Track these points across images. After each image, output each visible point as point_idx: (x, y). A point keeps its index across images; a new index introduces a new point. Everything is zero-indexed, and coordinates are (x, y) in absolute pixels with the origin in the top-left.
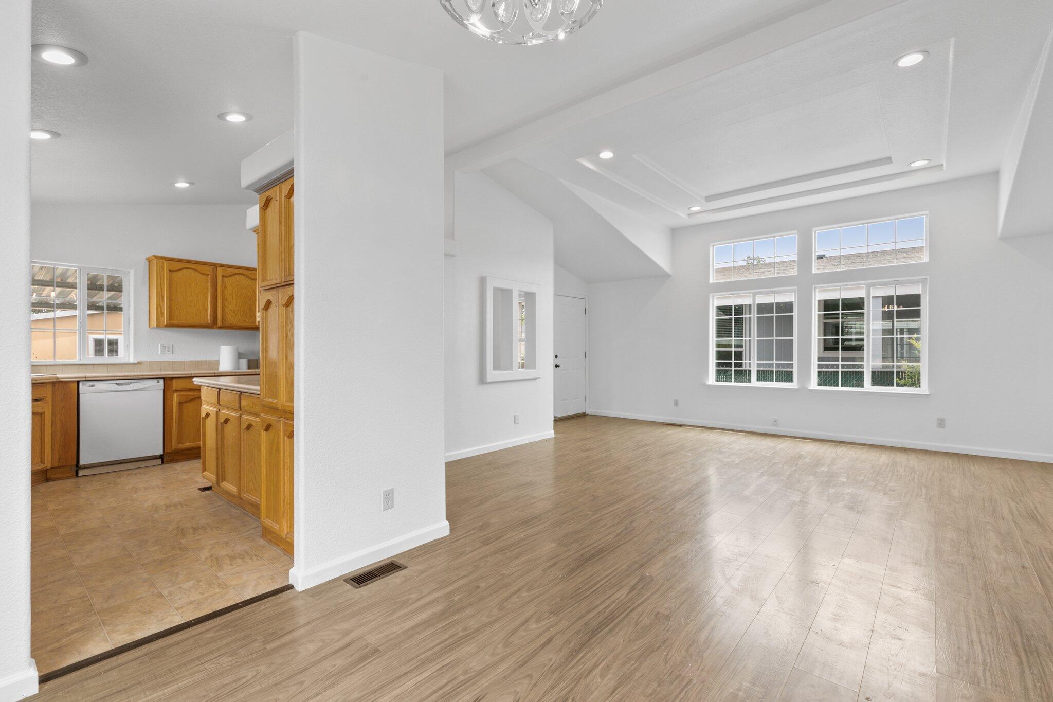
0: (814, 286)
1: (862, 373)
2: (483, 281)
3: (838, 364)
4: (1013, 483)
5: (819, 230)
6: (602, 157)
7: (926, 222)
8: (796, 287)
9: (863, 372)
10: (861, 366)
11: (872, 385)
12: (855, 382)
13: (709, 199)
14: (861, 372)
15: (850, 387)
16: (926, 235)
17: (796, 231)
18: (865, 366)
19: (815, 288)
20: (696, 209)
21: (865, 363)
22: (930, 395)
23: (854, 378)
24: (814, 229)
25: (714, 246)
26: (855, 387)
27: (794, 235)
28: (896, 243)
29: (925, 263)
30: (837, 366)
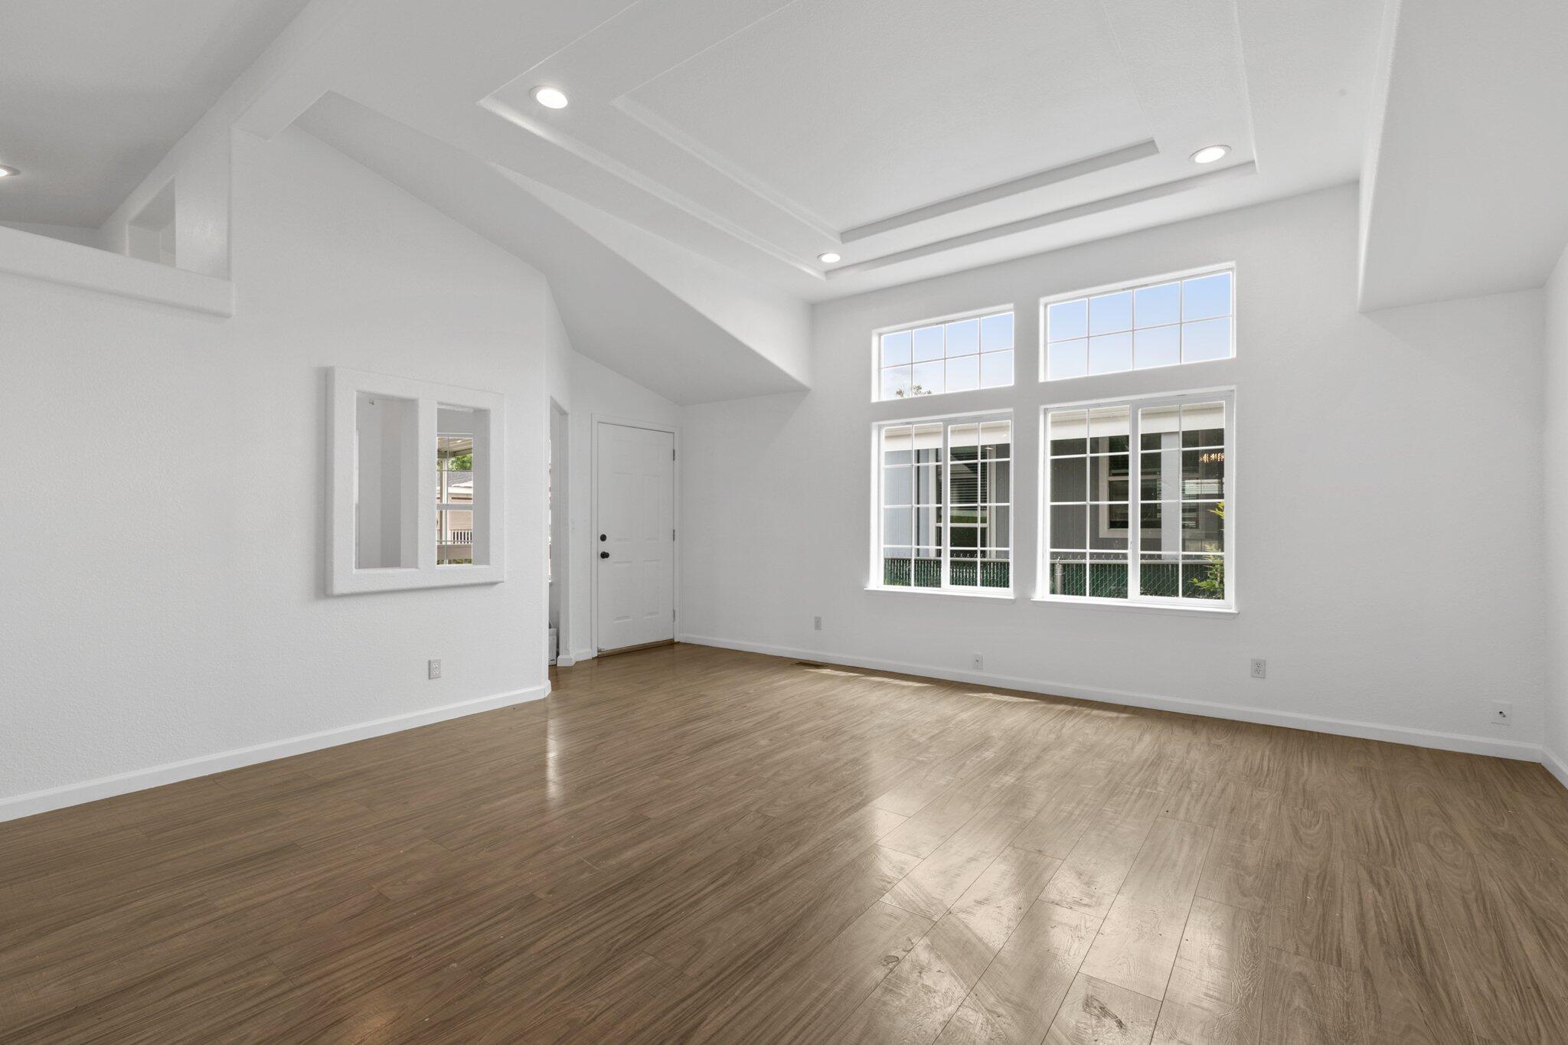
0: (1042, 407)
1: (1124, 567)
2: (325, 379)
3: (1085, 553)
4: (1379, 816)
5: (1054, 302)
6: (543, 103)
7: (1233, 281)
8: (1011, 410)
9: (1127, 565)
10: (1125, 556)
11: (1142, 594)
12: (1112, 588)
13: (849, 235)
14: (1123, 565)
15: (1106, 596)
16: (1233, 310)
17: (1011, 306)
18: (1130, 556)
19: (1046, 411)
20: (831, 258)
21: (1129, 552)
22: (1239, 613)
23: (1110, 579)
24: (1043, 300)
25: (880, 335)
26: (1113, 597)
27: (1007, 314)
28: (1181, 324)
29: (1231, 359)
30: (1083, 556)
